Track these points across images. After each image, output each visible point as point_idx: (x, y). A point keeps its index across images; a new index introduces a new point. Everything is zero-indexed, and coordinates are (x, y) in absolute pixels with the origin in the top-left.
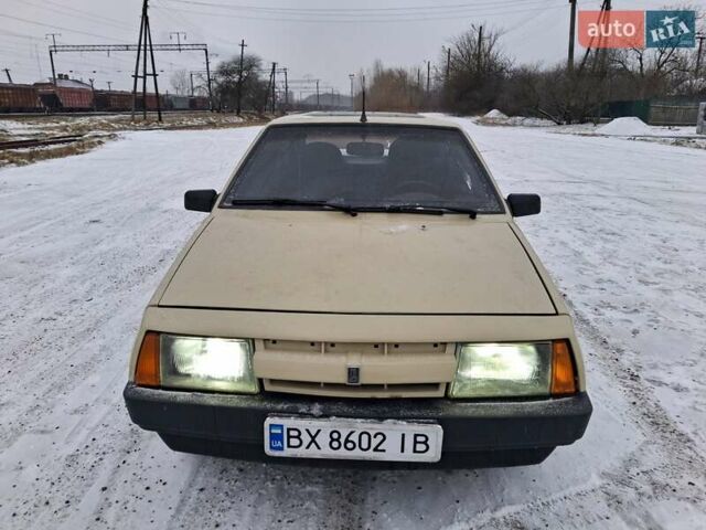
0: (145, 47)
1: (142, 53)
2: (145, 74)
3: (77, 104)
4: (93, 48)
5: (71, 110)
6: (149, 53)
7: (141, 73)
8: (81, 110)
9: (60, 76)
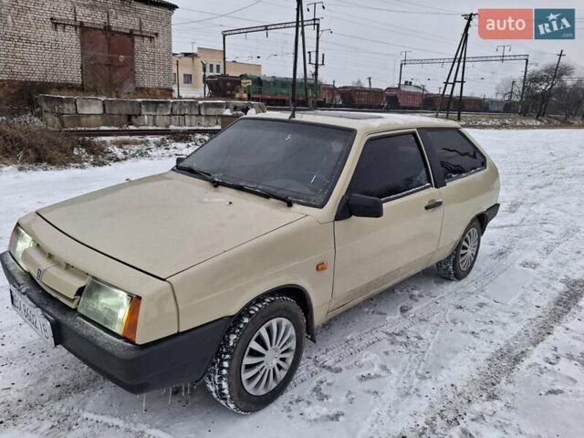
0: (460, 59)
1: (456, 64)
2: (455, 81)
3: (410, 103)
4: (432, 61)
5: (405, 108)
6: (461, 64)
7: (451, 80)
8: (412, 108)
9: (406, 82)
